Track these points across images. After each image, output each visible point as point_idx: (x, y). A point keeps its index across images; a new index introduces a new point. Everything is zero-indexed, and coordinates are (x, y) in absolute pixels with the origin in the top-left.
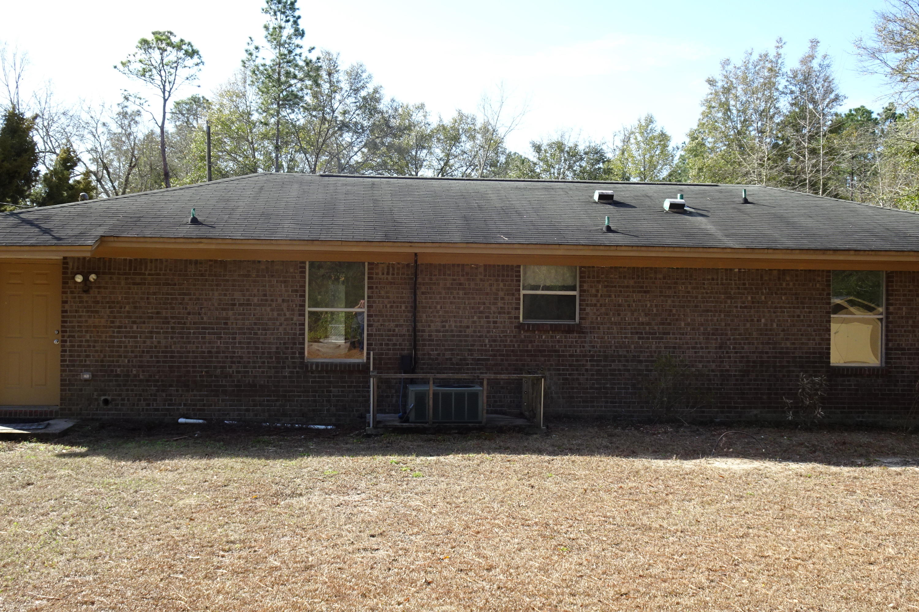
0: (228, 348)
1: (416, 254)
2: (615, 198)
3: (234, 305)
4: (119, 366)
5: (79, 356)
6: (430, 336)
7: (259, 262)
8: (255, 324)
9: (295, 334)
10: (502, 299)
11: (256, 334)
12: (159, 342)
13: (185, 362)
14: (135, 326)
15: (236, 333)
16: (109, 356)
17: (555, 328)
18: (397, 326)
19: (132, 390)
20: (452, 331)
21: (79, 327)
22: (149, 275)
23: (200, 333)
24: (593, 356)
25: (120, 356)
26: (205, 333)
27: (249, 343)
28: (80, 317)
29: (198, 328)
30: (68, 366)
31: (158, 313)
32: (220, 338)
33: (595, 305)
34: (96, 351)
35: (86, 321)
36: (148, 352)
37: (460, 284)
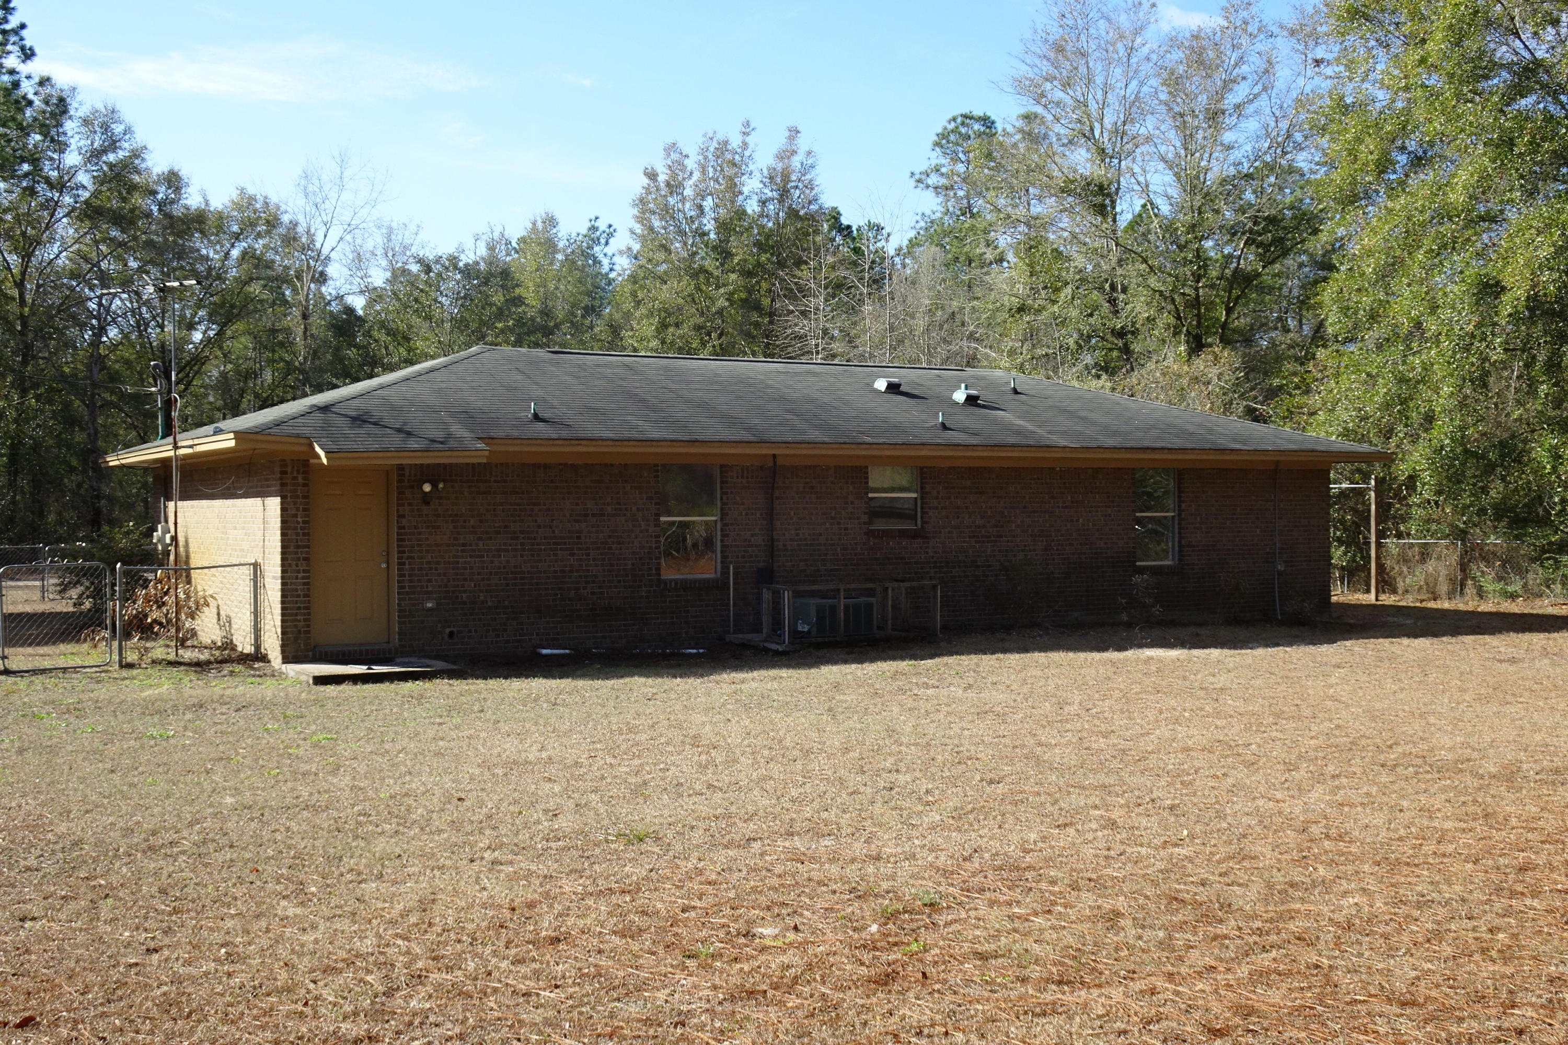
0: (581, 566)
1: (774, 456)
3: (586, 515)
4: (465, 592)
5: (419, 581)
6: (785, 545)
7: (612, 465)
8: (610, 537)
9: (651, 547)
10: (852, 503)
11: (610, 548)
12: (508, 562)
13: (537, 584)
14: (481, 543)
15: (588, 549)
16: (454, 580)
17: (903, 534)
18: (753, 535)
19: (480, 620)
20: (805, 539)
21: (419, 545)
22: (495, 482)
23: (551, 549)
24: (936, 562)
25: (465, 580)
26: (556, 549)
27: (603, 560)
28: (420, 533)
29: (549, 544)
30: (407, 593)
31: (506, 527)
32: (573, 555)
33: (936, 508)
34: (439, 575)
35: (427, 539)
36: (496, 573)
37: (812, 488)
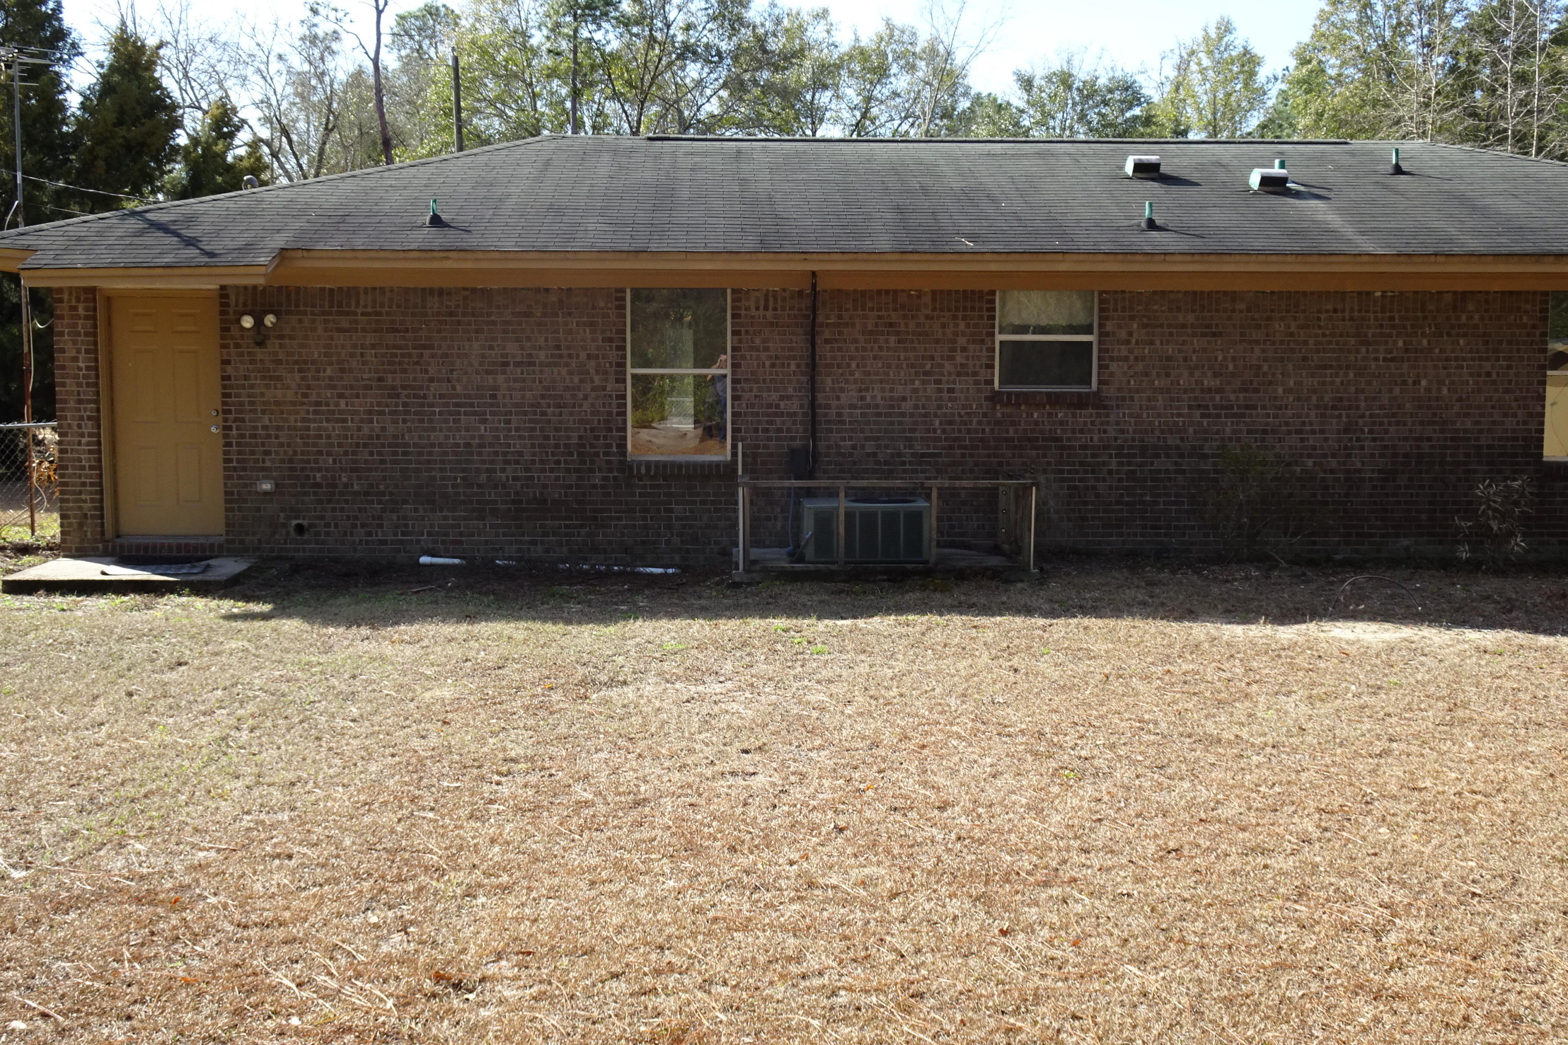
0: (498, 438)
1: (814, 273)
2: (1163, 169)
3: (506, 364)
4: (320, 470)
5: (253, 453)
6: (839, 415)
7: (547, 290)
8: (543, 397)
9: (609, 413)
10: (964, 349)
11: (544, 414)
12: (383, 429)
13: (428, 462)
14: (342, 402)
15: (510, 413)
16: (303, 453)
17: (1055, 400)
18: (782, 398)
19: (342, 510)
20: (877, 406)
21: (252, 403)
22: (363, 314)
23: (450, 413)
24: (1121, 447)
25: (320, 453)
26: (459, 413)
27: (533, 429)
28: (252, 387)
29: (447, 405)
30: (235, 469)
31: (380, 379)
32: (484, 421)
33: (1126, 359)
34: (281, 445)
35: (262, 395)
36: (365, 445)
37: (891, 325)
